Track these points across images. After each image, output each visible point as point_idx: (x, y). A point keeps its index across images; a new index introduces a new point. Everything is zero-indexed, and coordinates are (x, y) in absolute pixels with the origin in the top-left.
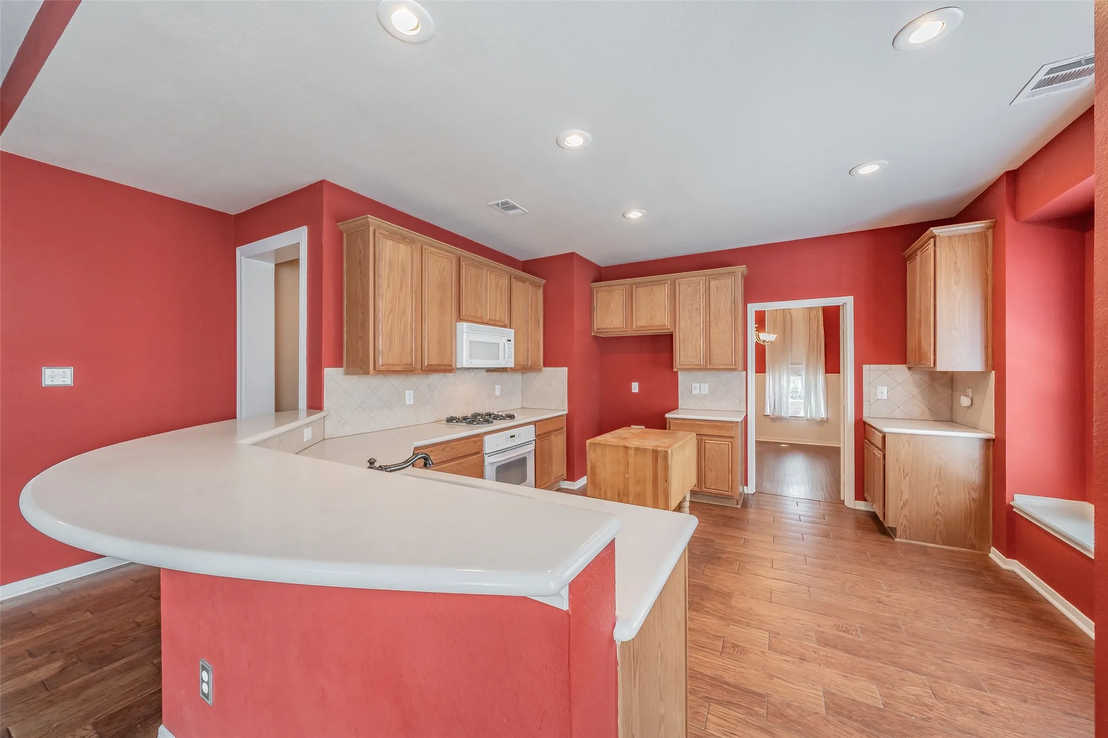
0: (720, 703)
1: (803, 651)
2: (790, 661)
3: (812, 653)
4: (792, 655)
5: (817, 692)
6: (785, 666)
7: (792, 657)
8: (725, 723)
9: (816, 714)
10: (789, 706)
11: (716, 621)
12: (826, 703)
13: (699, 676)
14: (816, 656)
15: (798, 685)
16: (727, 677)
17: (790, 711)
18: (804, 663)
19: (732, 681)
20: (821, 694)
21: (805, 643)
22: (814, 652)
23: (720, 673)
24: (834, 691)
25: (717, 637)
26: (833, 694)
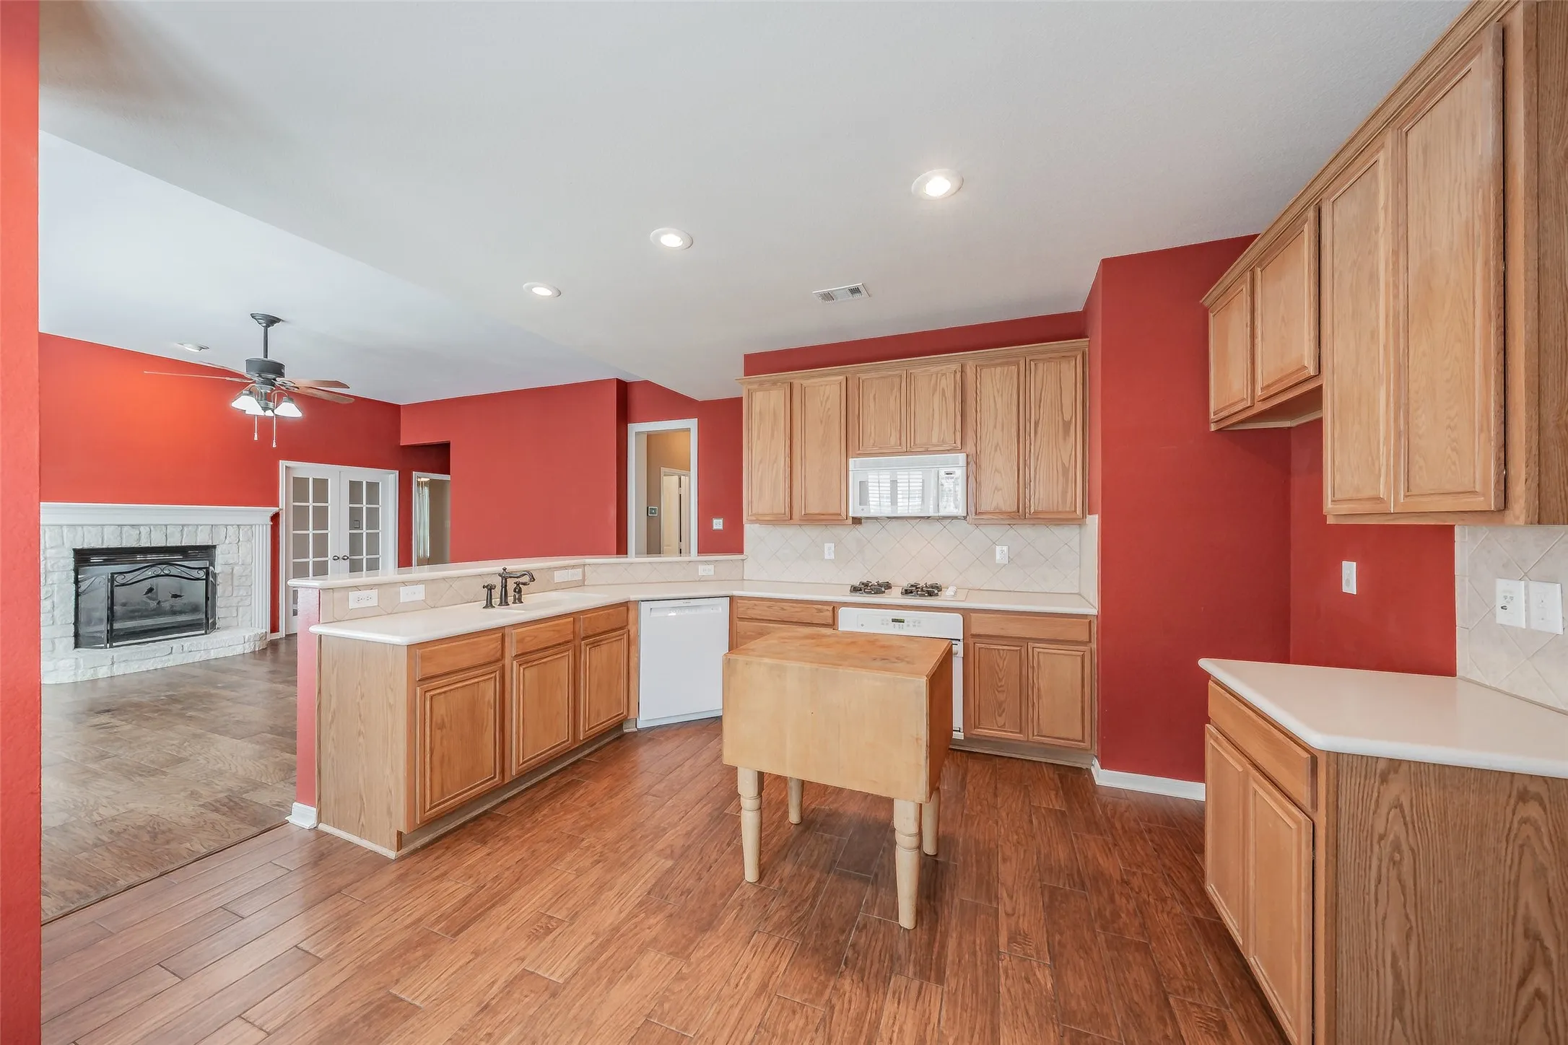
0: (470, 896)
1: (501, 1017)
2: (492, 987)
3: (489, 1030)
4: (501, 995)
5: (422, 998)
6: (486, 977)
7: (496, 995)
8: (445, 894)
9: (398, 981)
10: (426, 957)
11: (609, 922)
12: (402, 1000)
13: (515, 886)
14: (482, 1034)
15: (446, 979)
16: (501, 910)
17: (419, 953)
18: (478, 1006)
19: (494, 912)
20: (417, 1003)
21: (515, 1031)
22: (490, 1035)
23: (509, 905)
24: (411, 1021)
25: (574, 916)
26: (406, 1018)
